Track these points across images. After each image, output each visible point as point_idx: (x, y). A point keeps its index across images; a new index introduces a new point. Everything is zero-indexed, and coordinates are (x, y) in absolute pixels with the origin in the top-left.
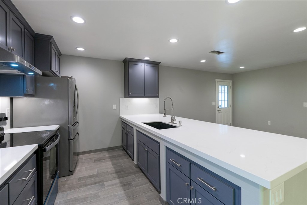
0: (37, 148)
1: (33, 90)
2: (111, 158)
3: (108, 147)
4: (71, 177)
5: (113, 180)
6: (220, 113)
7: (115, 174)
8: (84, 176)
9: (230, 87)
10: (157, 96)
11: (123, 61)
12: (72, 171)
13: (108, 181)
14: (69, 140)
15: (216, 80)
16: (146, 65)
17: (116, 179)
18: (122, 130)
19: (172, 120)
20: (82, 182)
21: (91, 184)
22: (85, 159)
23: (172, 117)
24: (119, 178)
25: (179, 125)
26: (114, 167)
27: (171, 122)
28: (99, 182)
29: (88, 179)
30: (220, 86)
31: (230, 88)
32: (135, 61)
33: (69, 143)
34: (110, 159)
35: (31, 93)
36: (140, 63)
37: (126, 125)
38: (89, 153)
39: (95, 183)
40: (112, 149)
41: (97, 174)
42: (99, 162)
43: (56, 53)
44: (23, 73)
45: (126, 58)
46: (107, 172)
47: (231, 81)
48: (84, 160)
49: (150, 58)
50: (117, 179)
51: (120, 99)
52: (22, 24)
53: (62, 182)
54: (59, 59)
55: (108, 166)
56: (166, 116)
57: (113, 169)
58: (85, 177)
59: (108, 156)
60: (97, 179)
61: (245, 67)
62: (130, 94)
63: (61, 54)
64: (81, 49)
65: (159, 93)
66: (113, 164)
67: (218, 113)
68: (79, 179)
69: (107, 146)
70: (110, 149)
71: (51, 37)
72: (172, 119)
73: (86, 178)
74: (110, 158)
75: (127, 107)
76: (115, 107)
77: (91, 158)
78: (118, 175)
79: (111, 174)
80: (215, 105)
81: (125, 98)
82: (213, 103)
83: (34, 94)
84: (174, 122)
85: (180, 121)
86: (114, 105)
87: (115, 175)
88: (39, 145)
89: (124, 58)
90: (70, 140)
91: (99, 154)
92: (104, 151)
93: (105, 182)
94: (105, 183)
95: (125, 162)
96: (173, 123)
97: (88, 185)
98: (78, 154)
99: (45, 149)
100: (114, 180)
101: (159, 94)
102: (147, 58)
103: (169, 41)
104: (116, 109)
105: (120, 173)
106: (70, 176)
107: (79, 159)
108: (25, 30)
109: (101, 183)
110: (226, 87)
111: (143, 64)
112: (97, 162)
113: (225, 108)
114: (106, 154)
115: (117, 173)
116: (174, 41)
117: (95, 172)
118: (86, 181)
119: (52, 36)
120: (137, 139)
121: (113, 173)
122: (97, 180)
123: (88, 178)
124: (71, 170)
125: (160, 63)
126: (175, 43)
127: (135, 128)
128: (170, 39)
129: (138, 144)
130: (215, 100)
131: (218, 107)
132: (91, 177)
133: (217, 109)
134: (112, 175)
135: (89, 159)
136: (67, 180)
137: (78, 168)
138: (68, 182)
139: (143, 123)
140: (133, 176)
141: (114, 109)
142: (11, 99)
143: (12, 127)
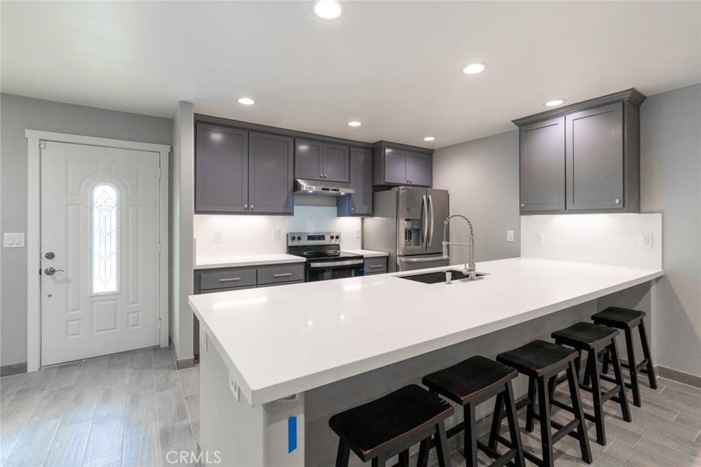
1: (368, 209)
10: (616, 206)
16: (571, 118)
36: (554, 120)
43: (405, 155)
51: (522, 218)
52: (346, 145)
54: (428, 159)
62: (522, 205)
63: (433, 150)
71: (381, 142)
75: (538, 238)
76: (510, 235)
83: (370, 213)
86: (508, 232)
99: (310, 265)
104: (513, 240)
108: (353, 148)
111: (560, 120)
141: (508, 240)
142: (363, 219)
143: (363, 248)
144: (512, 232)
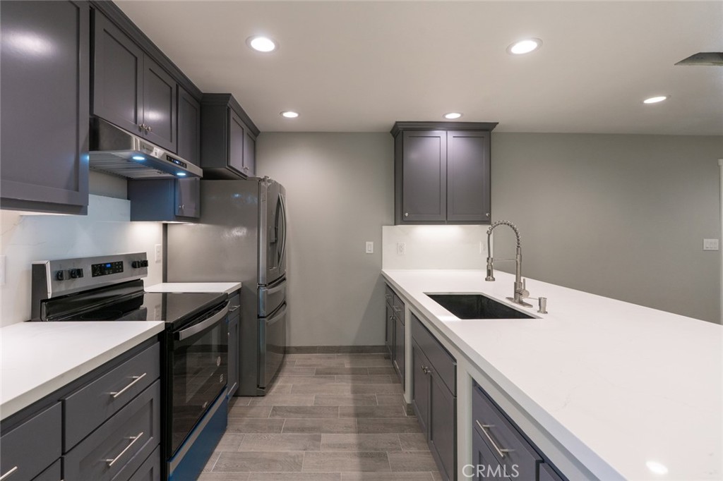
0: (163, 328)
1: (196, 209)
2: (355, 372)
3: (351, 344)
4: (262, 402)
5: (343, 432)
7: (352, 419)
8: (286, 405)
10: (486, 219)
11: (391, 132)
12: (263, 388)
13: (332, 433)
14: (259, 317)
16: (451, 134)
17: (351, 432)
18: (387, 308)
19: (516, 292)
20: (277, 418)
21: (293, 430)
22: (300, 365)
23: (515, 284)
24: (359, 431)
25: (538, 312)
26: (355, 400)
27: (513, 297)
28: (311, 429)
29: (292, 414)
32: (421, 129)
33: (259, 324)
34: (350, 376)
35: (192, 215)
36: (437, 133)
37: (392, 294)
38: (309, 353)
39: (302, 430)
40: (362, 352)
41: (312, 407)
42: (325, 377)
43: (243, 129)
44: (171, 175)
45: (397, 122)
46: (335, 407)
48: (295, 367)
49: (462, 115)
50: (354, 433)
51: (384, 227)
52: (173, 77)
53: (241, 407)
54: (255, 142)
55: (341, 392)
56: (494, 280)
57: (351, 404)
58: (285, 407)
59: (347, 366)
60: (309, 419)
62: (407, 214)
63: (259, 132)
64: (290, 115)
65: (490, 212)
66: (355, 391)
68: (275, 409)
69: (349, 341)
70: (357, 351)
71: (228, 96)
72: (518, 289)
73: (288, 411)
74: (353, 374)
75: (400, 249)
76: (370, 247)
77: (310, 366)
78: (358, 423)
79: (344, 415)
81: (395, 224)
82: (709, 244)
83: (198, 216)
84: (525, 300)
85: (540, 300)
86: (367, 243)
87: (351, 421)
88: (166, 324)
89: (393, 123)
90: (261, 319)
91: (329, 358)
92: (343, 352)
93: (323, 432)
94: (322, 434)
95: (383, 392)
96: (521, 303)
97: (287, 430)
98: (286, 351)
99: (178, 334)
100: (347, 433)
101: (490, 216)
102: (453, 116)
103: (508, 49)
104: (372, 252)
105: (365, 418)
106: (260, 398)
107: (288, 363)
108: (180, 89)
109: (313, 432)
111: (441, 133)
112: (322, 377)
114: (346, 362)
115: (357, 415)
116: (524, 47)
117: (309, 401)
118: (285, 419)
119: (230, 94)
120: (413, 338)
121: (349, 415)
122: (309, 421)
123: (290, 412)
124: (261, 386)
125: (495, 124)
126: (533, 51)
127: (407, 306)
128: (513, 44)
129: (413, 349)
130: (718, 235)
132: (299, 410)
134: (346, 418)
135: (307, 366)
136: (251, 407)
137: (279, 383)
138: (253, 411)
139: (425, 293)
140: (394, 436)
141: (367, 252)
142: (165, 226)
143: (165, 280)
144: (372, 243)
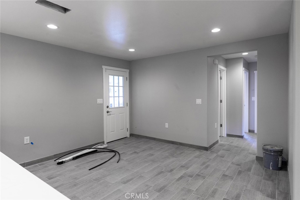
6: (110, 115)
9: (127, 78)
15: (104, 67)
30: (111, 77)
31: (127, 80)
47: (128, 71)
61: (135, 50)
67: (108, 115)
80: (102, 105)
82: (99, 101)
110: (121, 78)
113: (119, 107)
130: (102, 97)
131: (108, 107)
133: (105, 110)
